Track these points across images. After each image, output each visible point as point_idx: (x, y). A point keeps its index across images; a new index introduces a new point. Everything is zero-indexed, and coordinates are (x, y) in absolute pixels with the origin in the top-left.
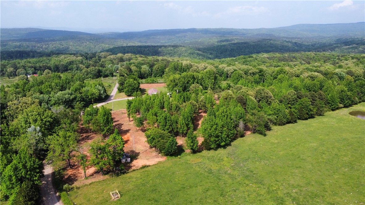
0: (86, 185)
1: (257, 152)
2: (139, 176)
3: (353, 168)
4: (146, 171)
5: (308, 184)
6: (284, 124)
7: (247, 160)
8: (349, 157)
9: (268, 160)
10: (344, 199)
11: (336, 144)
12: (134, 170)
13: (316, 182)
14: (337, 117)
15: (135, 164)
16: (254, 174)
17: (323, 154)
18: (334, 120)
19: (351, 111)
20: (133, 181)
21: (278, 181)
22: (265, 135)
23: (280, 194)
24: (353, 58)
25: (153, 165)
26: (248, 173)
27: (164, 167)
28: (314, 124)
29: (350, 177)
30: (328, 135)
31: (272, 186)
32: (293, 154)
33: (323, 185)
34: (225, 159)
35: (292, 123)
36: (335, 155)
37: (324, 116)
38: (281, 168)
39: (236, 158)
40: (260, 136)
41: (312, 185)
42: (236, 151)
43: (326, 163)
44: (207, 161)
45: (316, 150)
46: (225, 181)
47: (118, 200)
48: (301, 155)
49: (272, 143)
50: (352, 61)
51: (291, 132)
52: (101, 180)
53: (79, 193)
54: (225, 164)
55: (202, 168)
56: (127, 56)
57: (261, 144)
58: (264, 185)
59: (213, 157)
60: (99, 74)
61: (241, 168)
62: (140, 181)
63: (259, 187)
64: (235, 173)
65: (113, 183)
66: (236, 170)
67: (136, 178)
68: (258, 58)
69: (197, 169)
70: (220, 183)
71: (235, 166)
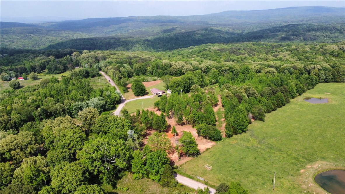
0: (183, 164)
1: (266, 133)
2: (209, 155)
3: (323, 137)
4: (210, 152)
5: (306, 148)
6: (270, 112)
7: (264, 138)
8: (319, 130)
9: (276, 137)
10: (327, 154)
11: (308, 123)
12: (203, 152)
13: (309, 147)
14: (299, 103)
15: (200, 148)
16: (274, 146)
17: (304, 130)
18: (298, 106)
19: (304, 98)
20: (209, 158)
21: (289, 149)
22: (264, 121)
23: (295, 155)
24: (287, 50)
25: (211, 148)
26: (270, 146)
27: (219, 148)
28: (288, 110)
29: (325, 142)
30: (300, 117)
31: (287, 152)
32: (288, 132)
33: (313, 148)
34: (251, 139)
35: (275, 110)
36: (311, 130)
37: (290, 104)
38: (286, 141)
39: (257, 138)
40: (261, 122)
41: (308, 149)
42: (254, 134)
43: (309, 135)
44: (241, 142)
45: (299, 128)
46: (261, 152)
47: (212, 169)
48: (293, 132)
49: (272, 126)
50: (287, 52)
51: (278, 117)
52: (190, 160)
53: (185, 169)
54: (253, 142)
55: (242, 146)
56: (98, 53)
57: (265, 127)
58: (283, 152)
59: (243, 139)
60: (87, 75)
61: (264, 143)
62: (213, 158)
63: (281, 153)
64: (263, 147)
65: (199, 161)
66: (262, 145)
67: (209, 156)
68: (211, 50)
69: (239, 147)
70: (258, 153)
71: (260, 143)
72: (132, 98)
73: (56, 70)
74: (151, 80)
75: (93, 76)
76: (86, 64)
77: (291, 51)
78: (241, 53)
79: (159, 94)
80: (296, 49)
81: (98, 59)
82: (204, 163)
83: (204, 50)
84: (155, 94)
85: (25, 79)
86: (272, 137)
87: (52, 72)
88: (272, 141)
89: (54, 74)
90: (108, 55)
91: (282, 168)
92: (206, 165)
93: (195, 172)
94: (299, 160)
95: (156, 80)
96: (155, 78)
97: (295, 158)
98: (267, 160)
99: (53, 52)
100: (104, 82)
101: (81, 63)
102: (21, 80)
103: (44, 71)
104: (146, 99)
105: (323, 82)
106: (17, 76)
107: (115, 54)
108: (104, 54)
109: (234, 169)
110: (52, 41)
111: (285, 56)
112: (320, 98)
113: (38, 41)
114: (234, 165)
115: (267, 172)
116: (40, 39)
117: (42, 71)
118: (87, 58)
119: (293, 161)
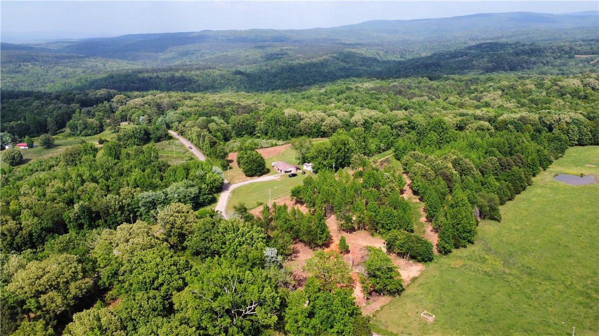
0: (377, 311)
1: (511, 244)
2: (421, 291)
4: (421, 284)
6: (505, 203)
7: (511, 255)
9: (533, 252)
11: (580, 223)
12: (409, 285)
14: (547, 186)
16: (535, 270)
18: (548, 191)
19: (553, 174)
20: (423, 298)
21: (564, 275)
22: (499, 222)
23: (579, 287)
24: (495, 89)
25: (420, 276)
26: (529, 271)
27: (434, 277)
28: (534, 199)
30: (561, 212)
31: (564, 280)
32: (551, 242)
34: (487, 257)
35: (511, 200)
36: (591, 236)
37: (532, 186)
38: (553, 259)
39: (498, 254)
40: (493, 222)
42: (489, 246)
43: (590, 247)
44: (472, 263)
45: (567, 233)
46: (515, 283)
47: (435, 320)
48: (560, 242)
49: (516, 230)
50: (496, 93)
51: (521, 213)
52: (387, 303)
53: (383, 321)
54: (493, 263)
55: (475, 271)
56: (161, 98)
57: (506, 233)
58: (556, 281)
59: (472, 256)
60: (146, 137)
61: (514, 265)
62: (430, 297)
63: (554, 284)
64: (514, 272)
65: (405, 304)
66: (512, 268)
67: (421, 294)
68: (359, 89)
69: (470, 273)
70: (511, 285)
71: (506, 263)
72: (241, 180)
73: (85, 128)
74: (267, 146)
75: (158, 140)
76: (141, 117)
77: (503, 90)
78: (414, 95)
79: (290, 171)
80: (512, 87)
81: (161, 108)
82: (417, 307)
83: (348, 89)
84: (282, 172)
85: (31, 146)
86: (525, 252)
87: (79, 132)
88: (527, 260)
89: (83, 136)
90: (180, 101)
91: (565, 314)
92: (423, 313)
93: (405, 327)
94: (590, 297)
95: (276, 145)
96: (274, 141)
97: (581, 293)
98: (532, 299)
99: (75, 96)
100: (181, 150)
101: (131, 116)
102: (23, 148)
103: (63, 130)
104: (268, 181)
105: (576, 145)
106: (14, 141)
107: (191, 98)
108: (173, 99)
109: (477, 319)
110: (67, 74)
111: (494, 100)
112: (582, 175)
113: (42, 75)
114: (475, 311)
115: (541, 323)
116: (45, 71)
117: (59, 132)
118: (142, 105)
119: (580, 299)
